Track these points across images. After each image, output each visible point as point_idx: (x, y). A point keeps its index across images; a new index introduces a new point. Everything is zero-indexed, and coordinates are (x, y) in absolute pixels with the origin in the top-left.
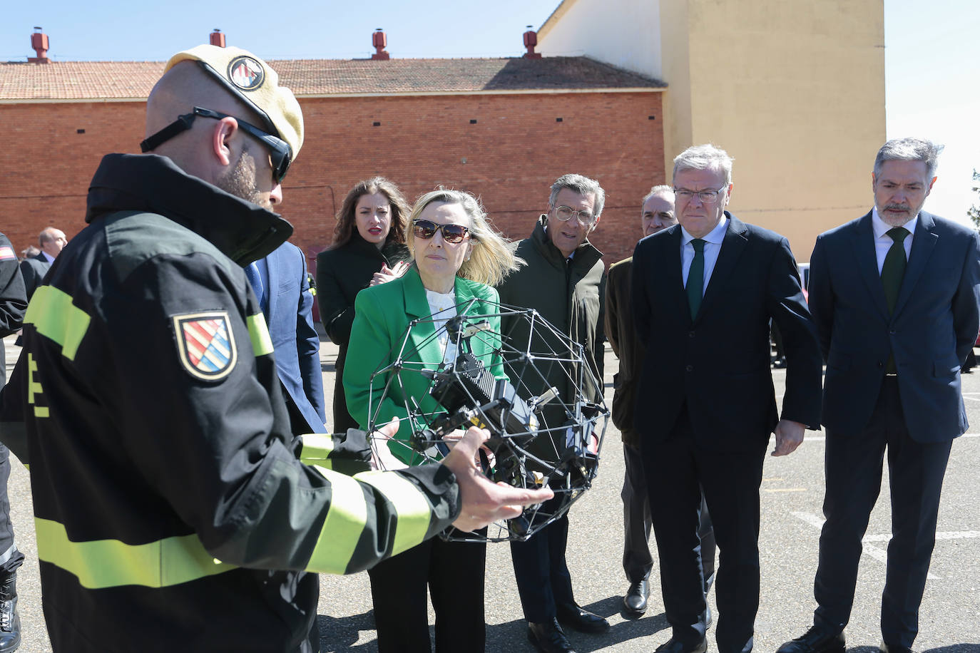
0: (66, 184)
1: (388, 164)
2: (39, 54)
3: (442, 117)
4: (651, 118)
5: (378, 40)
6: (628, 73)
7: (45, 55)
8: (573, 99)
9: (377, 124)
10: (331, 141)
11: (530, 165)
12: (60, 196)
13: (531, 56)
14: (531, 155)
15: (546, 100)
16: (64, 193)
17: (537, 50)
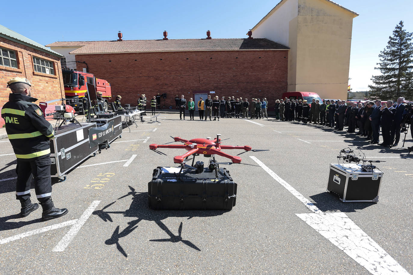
0: (132, 74)
1: (214, 69)
2: (120, 38)
3: (229, 56)
4: (285, 57)
5: (208, 33)
6: (278, 44)
7: (121, 39)
8: (264, 52)
9: (211, 58)
10: (199, 63)
11: (251, 70)
12: (131, 77)
13: (250, 38)
14: (252, 67)
15: (257, 52)
16: (132, 76)
17: (252, 36)
